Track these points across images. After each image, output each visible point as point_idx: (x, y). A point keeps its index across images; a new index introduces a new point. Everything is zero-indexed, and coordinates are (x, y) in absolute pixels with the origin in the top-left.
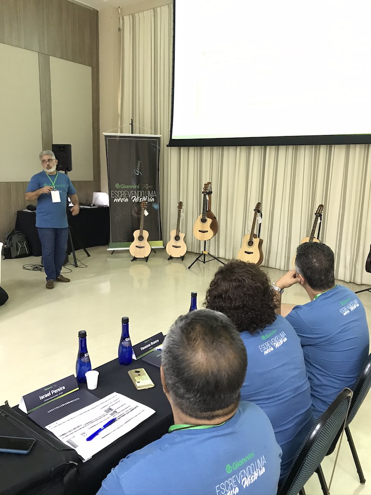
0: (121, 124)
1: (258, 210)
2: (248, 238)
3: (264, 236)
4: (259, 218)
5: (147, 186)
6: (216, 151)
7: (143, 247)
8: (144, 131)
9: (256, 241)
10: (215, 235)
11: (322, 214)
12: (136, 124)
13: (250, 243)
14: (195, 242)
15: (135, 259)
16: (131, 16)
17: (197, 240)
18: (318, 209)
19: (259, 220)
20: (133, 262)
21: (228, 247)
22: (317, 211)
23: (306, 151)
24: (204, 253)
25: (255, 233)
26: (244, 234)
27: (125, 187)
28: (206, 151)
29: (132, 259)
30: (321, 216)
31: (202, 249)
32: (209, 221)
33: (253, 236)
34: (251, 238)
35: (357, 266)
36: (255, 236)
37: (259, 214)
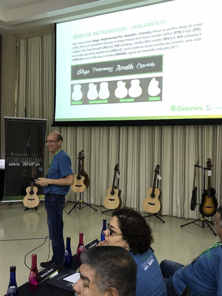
0: (17, 111)
1: (117, 169)
2: (110, 189)
3: (122, 187)
4: (117, 175)
5: (35, 154)
6: (86, 130)
7: (34, 199)
8: (34, 116)
9: (116, 191)
10: (87, 188)
11: (159, 171)
12: (29, 111)
13: (113, 193)
14: (72, 193)
15: (27, 209)
16: (25, 40)
17: (74, 192)
18: (156, 168)
19: (118, 176)
20: (26, 211)
21: (96, 196)
22: (156, 169)
23: (146, 130)
24: (80, 201)
25: (115, 185)
26: (108, 187)
27: (17, 155)
28: (79, 130)
29: (25, 209)
30: (158, 172)
31: (78, 199)
32: (83, 178)
33: (114, 187)
34: (113, 190)
35: (184, 206)
36: (116, 188)
37: (117, 172)
